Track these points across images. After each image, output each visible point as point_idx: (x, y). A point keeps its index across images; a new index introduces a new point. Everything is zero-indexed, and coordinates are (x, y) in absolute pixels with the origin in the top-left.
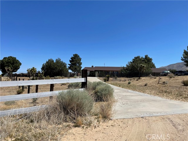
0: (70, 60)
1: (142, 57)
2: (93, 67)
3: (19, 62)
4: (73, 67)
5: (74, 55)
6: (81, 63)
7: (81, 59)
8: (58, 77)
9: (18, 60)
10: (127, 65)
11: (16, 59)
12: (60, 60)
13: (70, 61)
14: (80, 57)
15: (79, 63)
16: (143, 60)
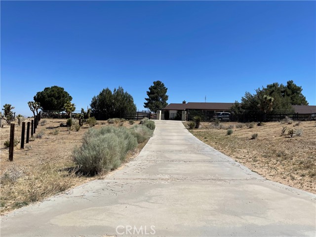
0: (148, 92)
1: (281, 86)
2: (184, 102)
3: (69, 95)
4: (152, 103)
5: (154, 83)
6: (167, 97)
7: (167, 89)
8: (114, 119)
9: (66, 93)
10: (243, 99)
11: (64, 90)
12: (123, 90)
13: (149, 94)
14: (165, 86)
15: (163, 96)
16: (283, 90)
